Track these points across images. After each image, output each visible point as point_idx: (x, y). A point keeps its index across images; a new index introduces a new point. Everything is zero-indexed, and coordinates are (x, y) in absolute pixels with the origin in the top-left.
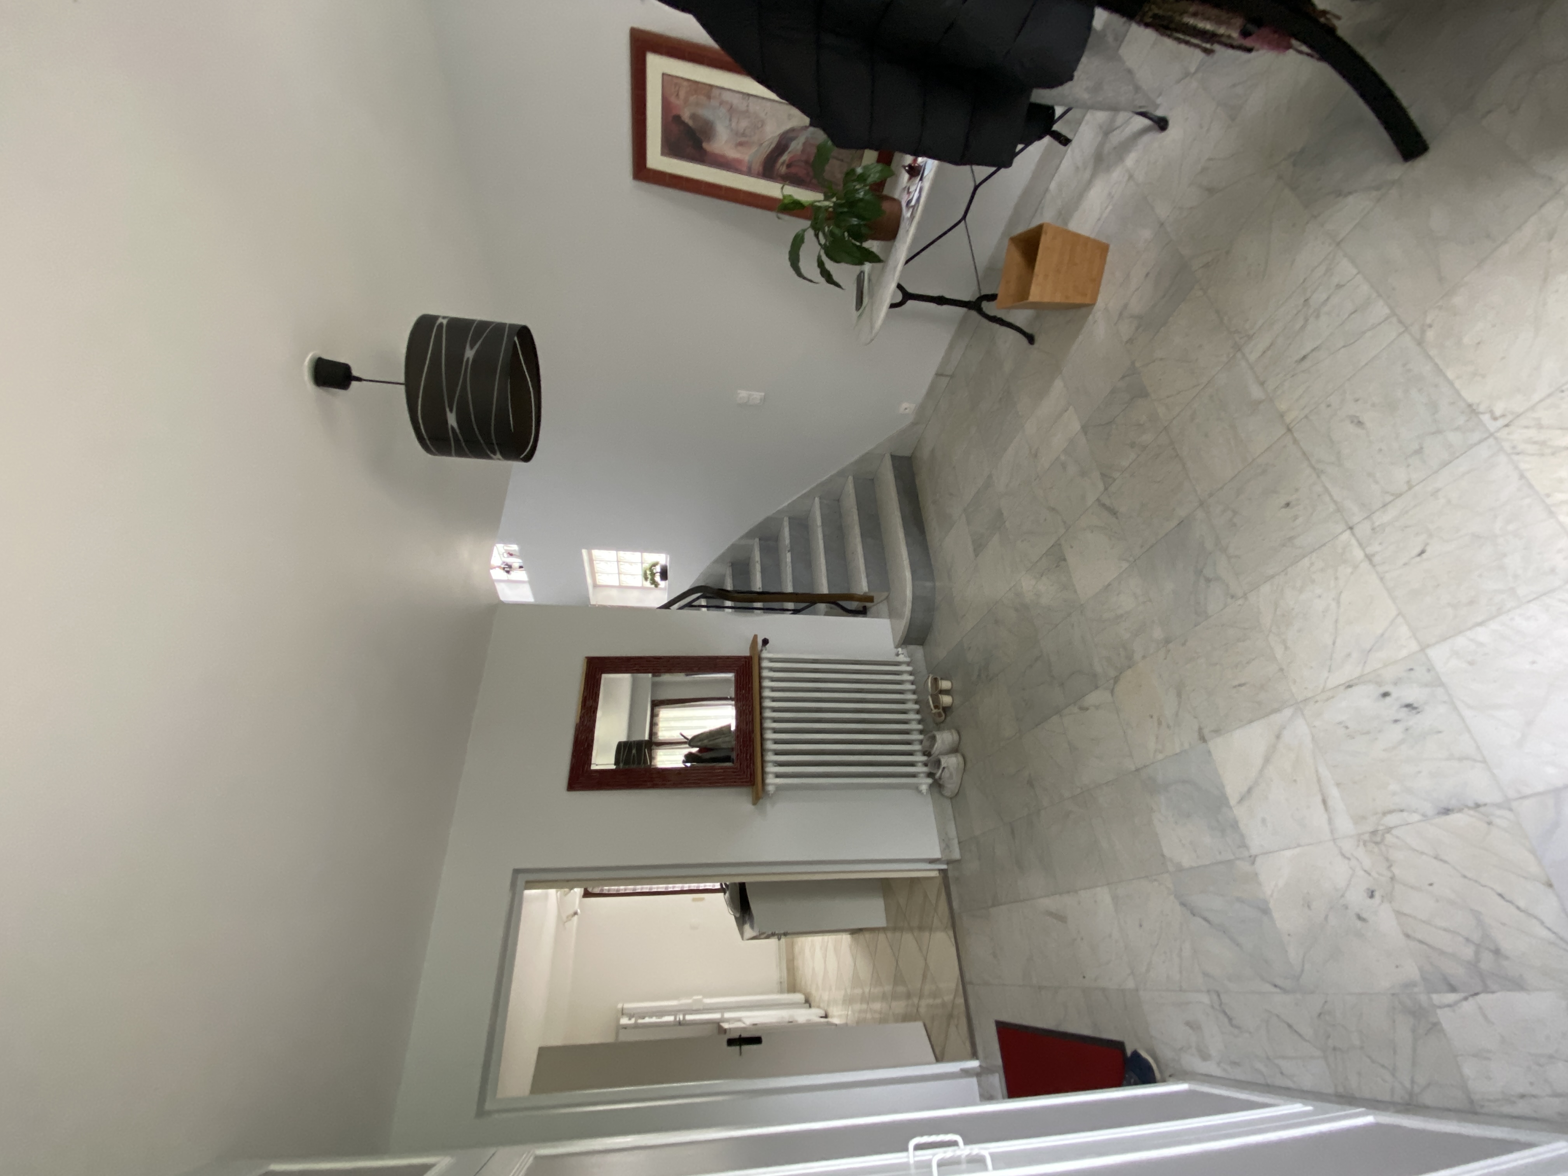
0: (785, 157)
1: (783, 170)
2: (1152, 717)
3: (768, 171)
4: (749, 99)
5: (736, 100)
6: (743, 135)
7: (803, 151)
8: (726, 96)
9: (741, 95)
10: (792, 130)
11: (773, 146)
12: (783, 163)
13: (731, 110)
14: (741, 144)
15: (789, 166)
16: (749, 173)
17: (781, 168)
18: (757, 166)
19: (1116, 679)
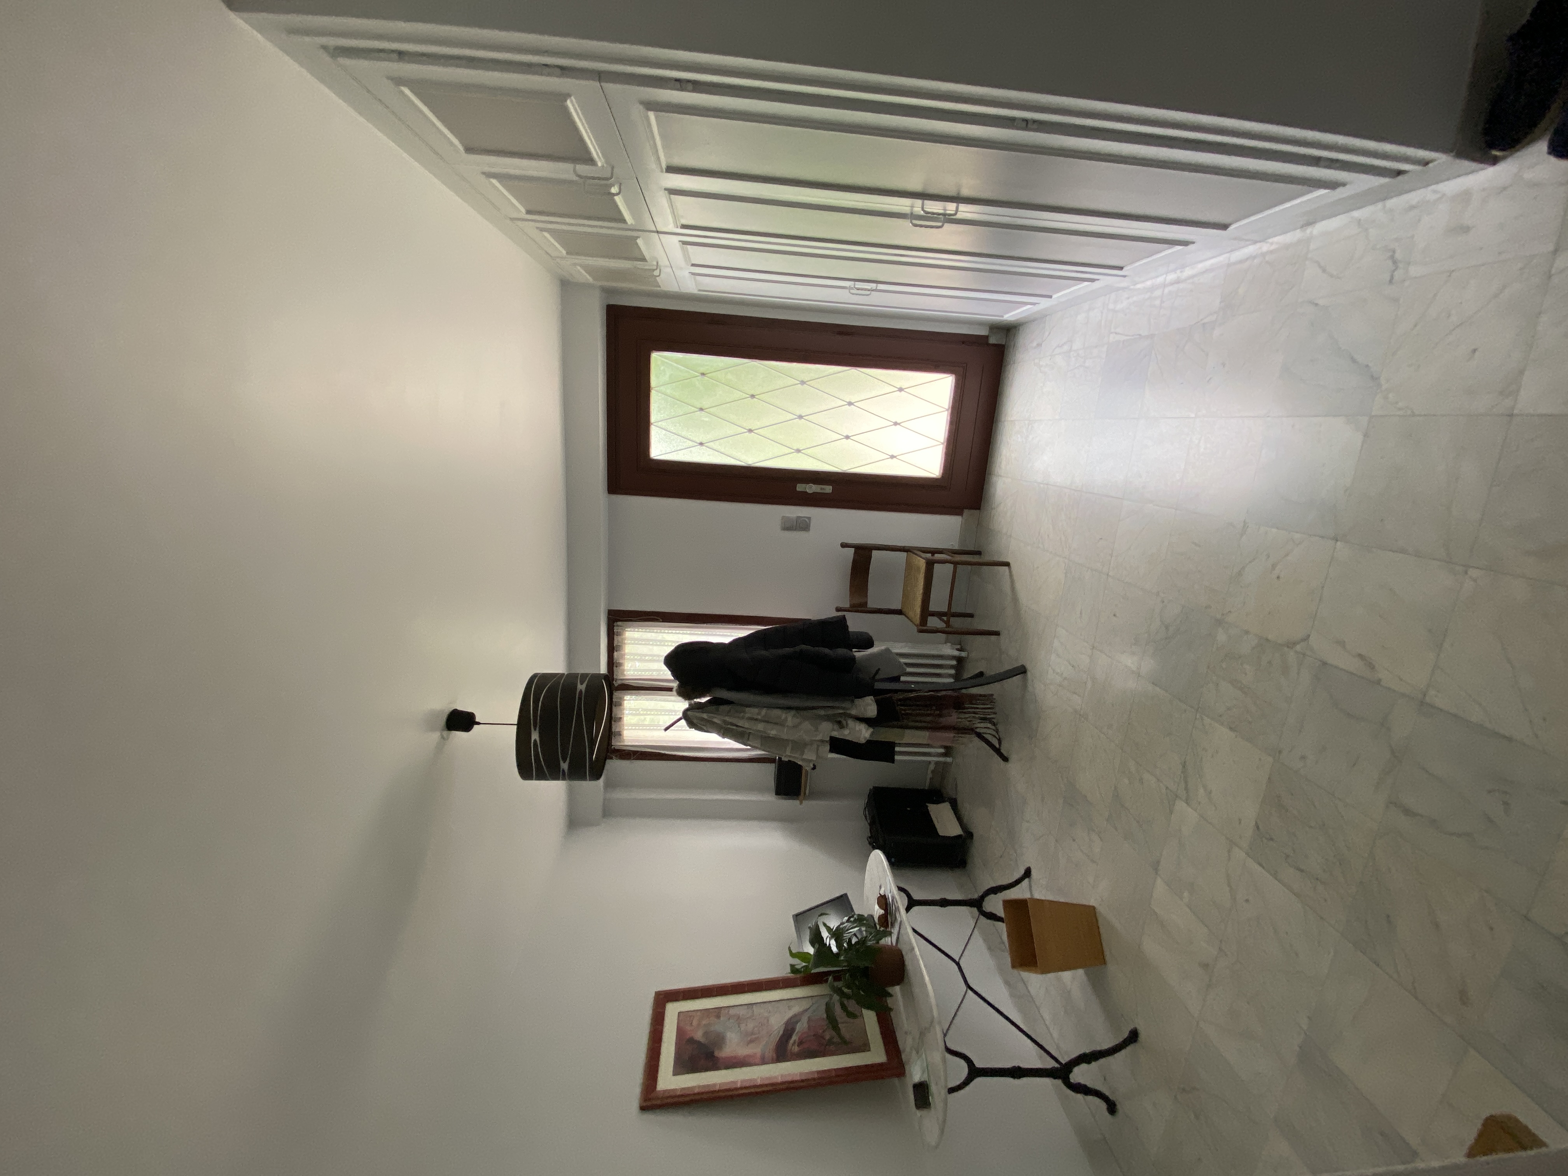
0: (794, 1037)
1: (796, 1049)
2: (1278, 577)
3: (781, 1053)
4: (753, 1007)
5: (742, 1012)
6: (752, 1034)
7: (809, 1027)
8: (732, 1012)
9: (746, 1007)
10: (795, 1016)
11: (781, 1033)
12: (794, 1042)
13: (739, 1019)
14: (751, 1041)
15: (800, 1043)
16: (763, 1062)
17: (793, 1049)
18: (770, 1053)
19: (1291, 645)
